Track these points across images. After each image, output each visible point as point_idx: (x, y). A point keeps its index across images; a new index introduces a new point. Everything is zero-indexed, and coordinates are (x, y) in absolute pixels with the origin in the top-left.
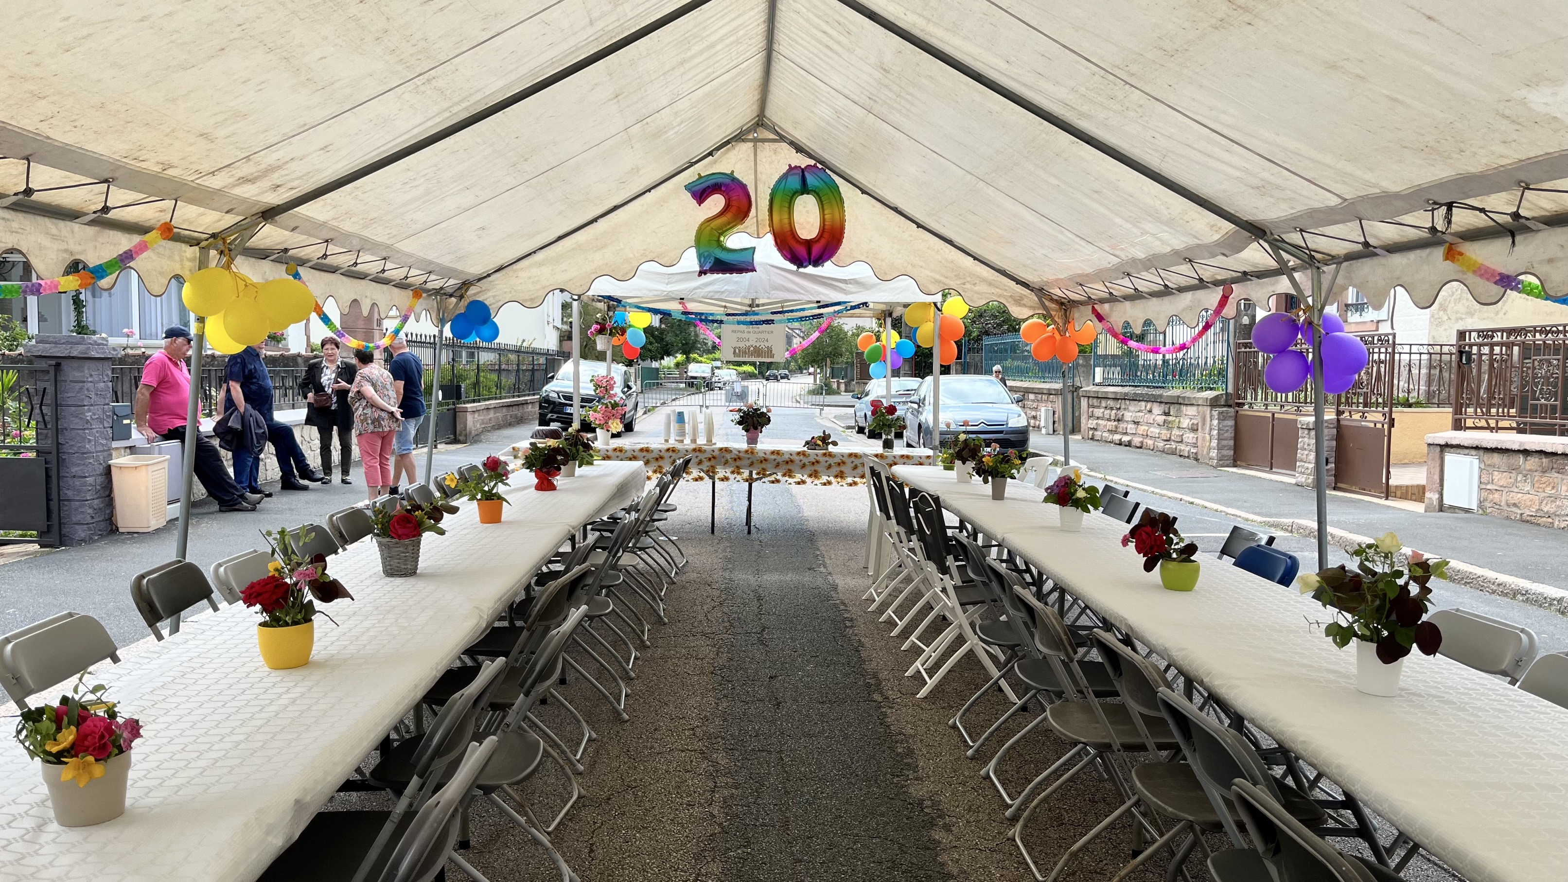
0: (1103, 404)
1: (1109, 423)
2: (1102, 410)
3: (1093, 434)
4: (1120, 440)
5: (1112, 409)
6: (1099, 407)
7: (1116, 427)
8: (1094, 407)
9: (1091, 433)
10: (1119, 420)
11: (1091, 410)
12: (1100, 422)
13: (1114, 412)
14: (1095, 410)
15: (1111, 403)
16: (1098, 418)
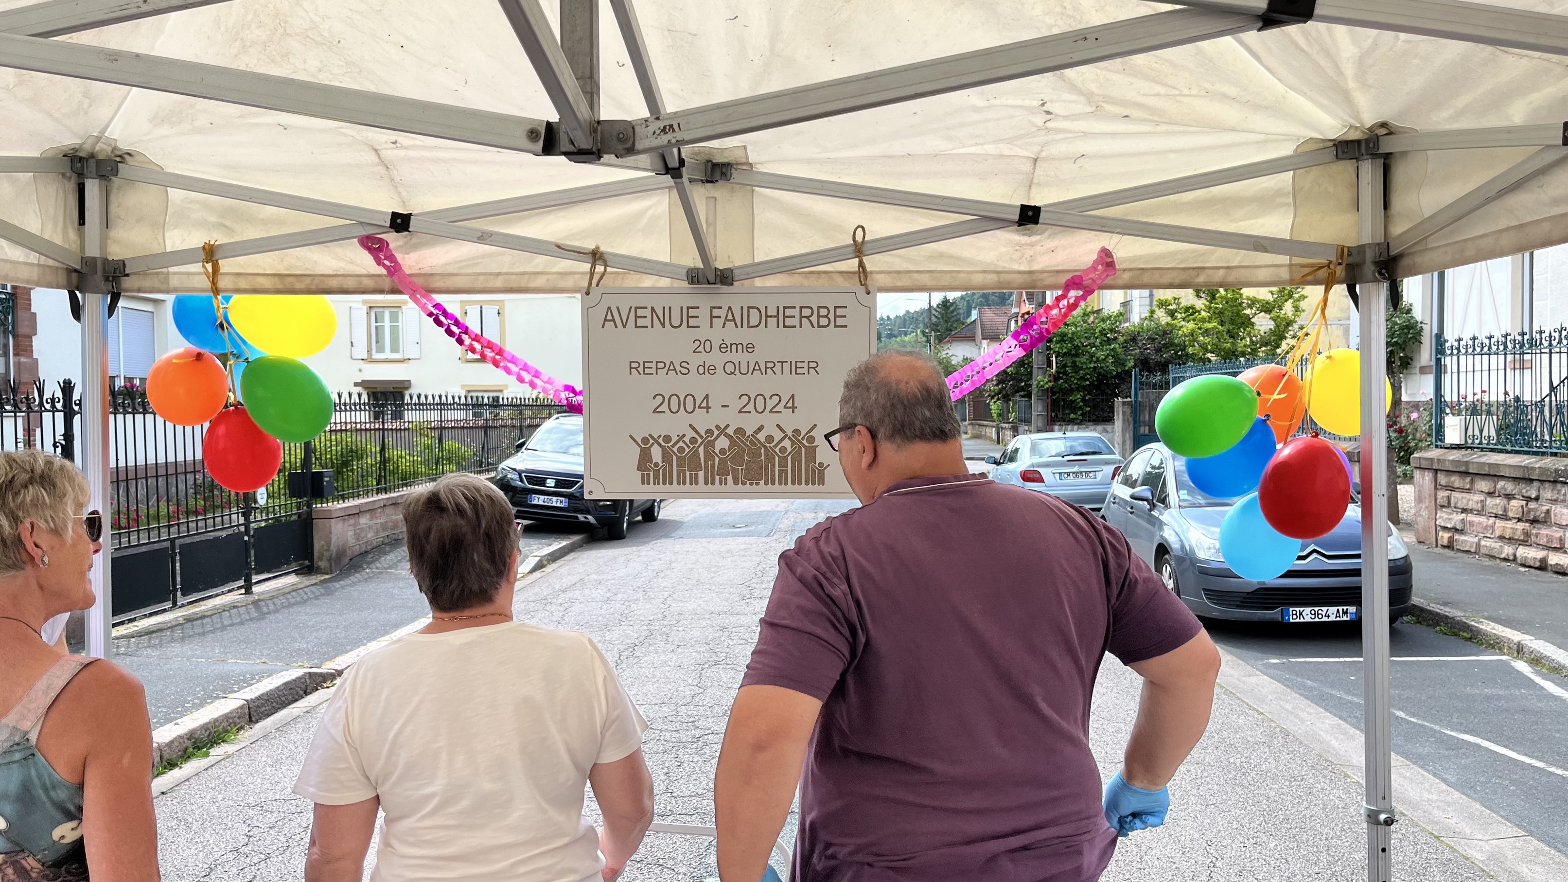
0: (1483, 485)
1: (1500, 524)
2: (1478, 497)
3: (1451, 540)
4: (1544, 561)
5: (1509, 497)
6: (1469, 491)
7: (1527, 534)
8: (1452, 489)
9: (1445, 536)
10: (1534, 521)
11: (1442, 494)
12: (1471, 517)
13: (1514, 503)
14: (1456, 495)
15: (1510, 487)
16: (1464, 511)
